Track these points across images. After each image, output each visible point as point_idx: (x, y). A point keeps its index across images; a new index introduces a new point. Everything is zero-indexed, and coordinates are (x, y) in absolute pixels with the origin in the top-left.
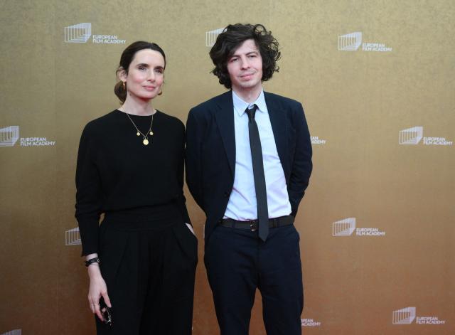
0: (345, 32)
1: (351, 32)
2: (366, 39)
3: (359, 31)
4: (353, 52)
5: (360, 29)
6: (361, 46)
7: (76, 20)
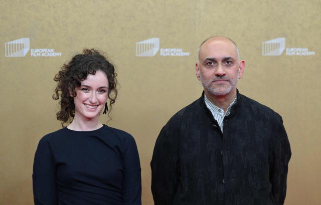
0: (269, 38)
1: (275, 38)
2: (289, 44)
3: (282, 37)
4: (277, 58)
5: (284, 35)
6: (285, 51)
7: (16, 36)
